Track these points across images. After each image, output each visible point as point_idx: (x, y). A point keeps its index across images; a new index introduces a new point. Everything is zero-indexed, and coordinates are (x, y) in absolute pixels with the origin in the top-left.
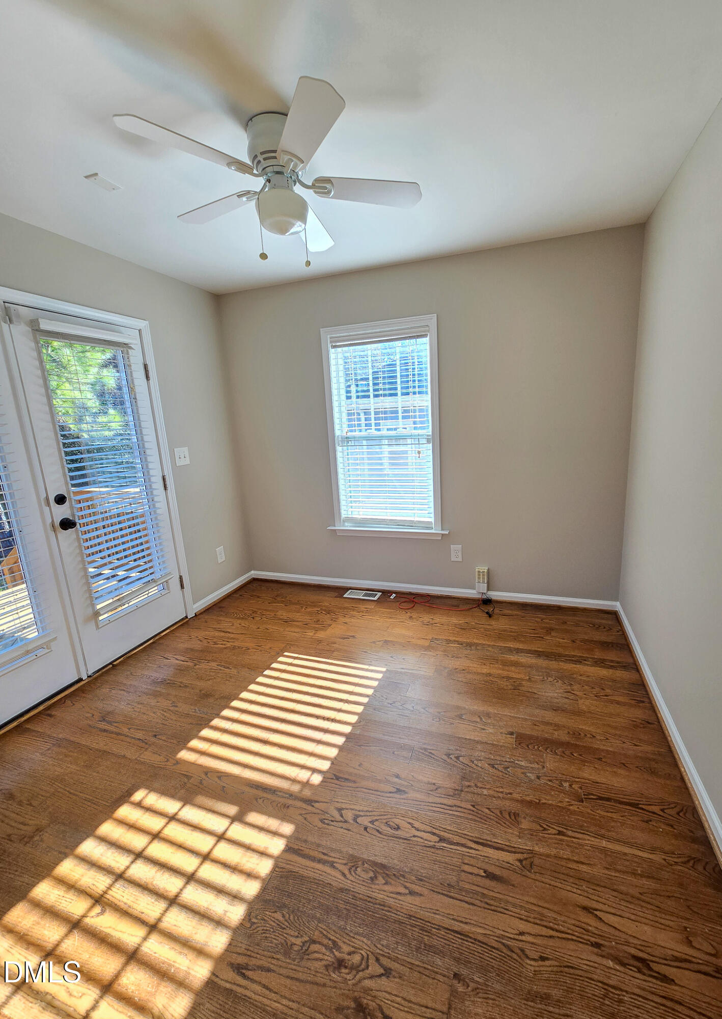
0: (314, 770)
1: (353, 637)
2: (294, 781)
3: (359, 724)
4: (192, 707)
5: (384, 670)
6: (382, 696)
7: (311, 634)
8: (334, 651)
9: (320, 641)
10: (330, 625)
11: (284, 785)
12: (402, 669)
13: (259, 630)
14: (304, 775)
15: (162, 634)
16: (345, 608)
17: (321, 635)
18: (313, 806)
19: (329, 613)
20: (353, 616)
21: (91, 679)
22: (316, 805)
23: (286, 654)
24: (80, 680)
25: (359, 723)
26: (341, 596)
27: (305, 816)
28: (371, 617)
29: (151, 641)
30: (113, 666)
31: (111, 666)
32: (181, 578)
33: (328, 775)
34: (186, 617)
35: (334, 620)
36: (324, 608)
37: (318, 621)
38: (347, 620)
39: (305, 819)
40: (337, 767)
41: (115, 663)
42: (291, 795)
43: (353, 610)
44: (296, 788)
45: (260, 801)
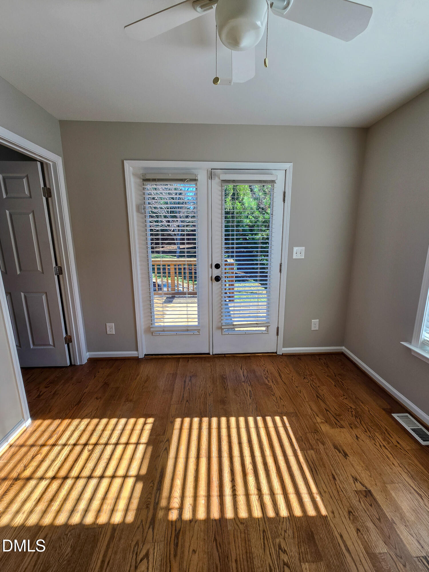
0: (181, 509)
1: (346, 455)
2: (169, 498)
3: (239, 524)
4: (212, 402)
5: (324, 512)
6: (285, 531)
7: (319, 420)
8: (313, 449)
9: (316, 431)
10: (342, 427)
11: (165, 493)
12: (341, 536)
13: (296, 389)
14: (175, 503)
15: (258, 355)
16: (377, 425)
17: (325, 428)
18: (149, 528)
19: (356, 417)
20: (372, 438)
21: (213, 356)
22: (151, 530)
23: (285, 418)
24: (209, 354)
25: (241, 523)
26: (389, 412)
27: (141, 527)
28: (390, 456)
29: (249, 355)
30: (225, 356)
31: (224, 355)
32: (278, 328)
33: (178, 525)
34: (276, 353)
35: (352, 426)
36: (359, 410)
37: (339, 415)
38: (363, 436)
39: (139, 527)
40: (188, 528)
41: (226, 355)
42: (157, 503)
43: (382, 433)
44: (163, 503)
45: (152, 485)
